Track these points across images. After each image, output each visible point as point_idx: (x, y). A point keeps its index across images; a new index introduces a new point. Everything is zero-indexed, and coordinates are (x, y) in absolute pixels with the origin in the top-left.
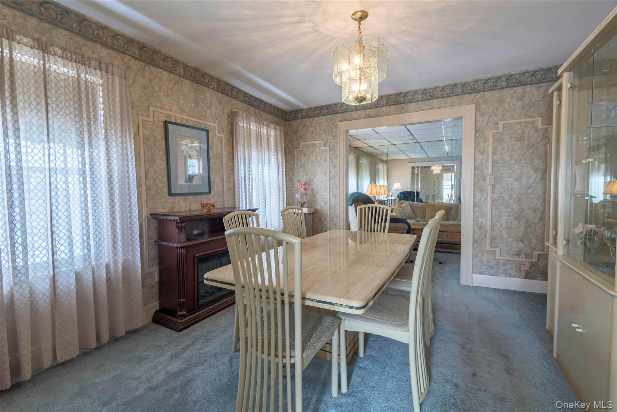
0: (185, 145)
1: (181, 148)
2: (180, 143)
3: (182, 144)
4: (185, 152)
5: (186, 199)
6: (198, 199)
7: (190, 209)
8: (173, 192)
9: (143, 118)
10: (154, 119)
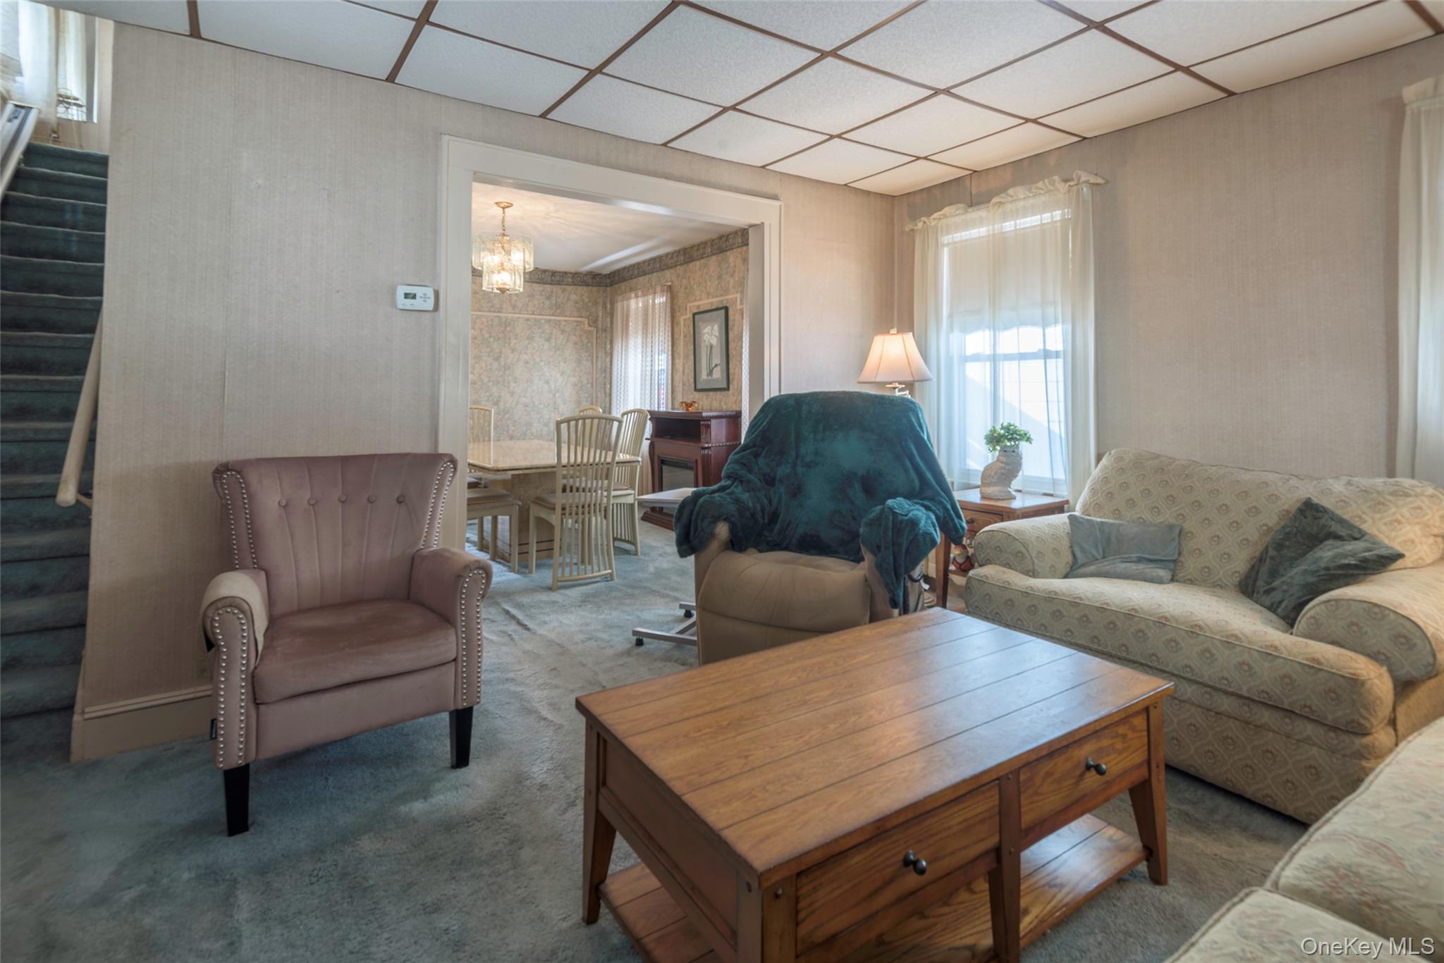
0: (707, 333)
1: (703, 337)
3: (704, 334)
4: (706, 340)
5: (706, 395)
6: (716, 396)
7: (705, 404)
8: (698, 387)
9: (684, 317)
10: (689, 315)
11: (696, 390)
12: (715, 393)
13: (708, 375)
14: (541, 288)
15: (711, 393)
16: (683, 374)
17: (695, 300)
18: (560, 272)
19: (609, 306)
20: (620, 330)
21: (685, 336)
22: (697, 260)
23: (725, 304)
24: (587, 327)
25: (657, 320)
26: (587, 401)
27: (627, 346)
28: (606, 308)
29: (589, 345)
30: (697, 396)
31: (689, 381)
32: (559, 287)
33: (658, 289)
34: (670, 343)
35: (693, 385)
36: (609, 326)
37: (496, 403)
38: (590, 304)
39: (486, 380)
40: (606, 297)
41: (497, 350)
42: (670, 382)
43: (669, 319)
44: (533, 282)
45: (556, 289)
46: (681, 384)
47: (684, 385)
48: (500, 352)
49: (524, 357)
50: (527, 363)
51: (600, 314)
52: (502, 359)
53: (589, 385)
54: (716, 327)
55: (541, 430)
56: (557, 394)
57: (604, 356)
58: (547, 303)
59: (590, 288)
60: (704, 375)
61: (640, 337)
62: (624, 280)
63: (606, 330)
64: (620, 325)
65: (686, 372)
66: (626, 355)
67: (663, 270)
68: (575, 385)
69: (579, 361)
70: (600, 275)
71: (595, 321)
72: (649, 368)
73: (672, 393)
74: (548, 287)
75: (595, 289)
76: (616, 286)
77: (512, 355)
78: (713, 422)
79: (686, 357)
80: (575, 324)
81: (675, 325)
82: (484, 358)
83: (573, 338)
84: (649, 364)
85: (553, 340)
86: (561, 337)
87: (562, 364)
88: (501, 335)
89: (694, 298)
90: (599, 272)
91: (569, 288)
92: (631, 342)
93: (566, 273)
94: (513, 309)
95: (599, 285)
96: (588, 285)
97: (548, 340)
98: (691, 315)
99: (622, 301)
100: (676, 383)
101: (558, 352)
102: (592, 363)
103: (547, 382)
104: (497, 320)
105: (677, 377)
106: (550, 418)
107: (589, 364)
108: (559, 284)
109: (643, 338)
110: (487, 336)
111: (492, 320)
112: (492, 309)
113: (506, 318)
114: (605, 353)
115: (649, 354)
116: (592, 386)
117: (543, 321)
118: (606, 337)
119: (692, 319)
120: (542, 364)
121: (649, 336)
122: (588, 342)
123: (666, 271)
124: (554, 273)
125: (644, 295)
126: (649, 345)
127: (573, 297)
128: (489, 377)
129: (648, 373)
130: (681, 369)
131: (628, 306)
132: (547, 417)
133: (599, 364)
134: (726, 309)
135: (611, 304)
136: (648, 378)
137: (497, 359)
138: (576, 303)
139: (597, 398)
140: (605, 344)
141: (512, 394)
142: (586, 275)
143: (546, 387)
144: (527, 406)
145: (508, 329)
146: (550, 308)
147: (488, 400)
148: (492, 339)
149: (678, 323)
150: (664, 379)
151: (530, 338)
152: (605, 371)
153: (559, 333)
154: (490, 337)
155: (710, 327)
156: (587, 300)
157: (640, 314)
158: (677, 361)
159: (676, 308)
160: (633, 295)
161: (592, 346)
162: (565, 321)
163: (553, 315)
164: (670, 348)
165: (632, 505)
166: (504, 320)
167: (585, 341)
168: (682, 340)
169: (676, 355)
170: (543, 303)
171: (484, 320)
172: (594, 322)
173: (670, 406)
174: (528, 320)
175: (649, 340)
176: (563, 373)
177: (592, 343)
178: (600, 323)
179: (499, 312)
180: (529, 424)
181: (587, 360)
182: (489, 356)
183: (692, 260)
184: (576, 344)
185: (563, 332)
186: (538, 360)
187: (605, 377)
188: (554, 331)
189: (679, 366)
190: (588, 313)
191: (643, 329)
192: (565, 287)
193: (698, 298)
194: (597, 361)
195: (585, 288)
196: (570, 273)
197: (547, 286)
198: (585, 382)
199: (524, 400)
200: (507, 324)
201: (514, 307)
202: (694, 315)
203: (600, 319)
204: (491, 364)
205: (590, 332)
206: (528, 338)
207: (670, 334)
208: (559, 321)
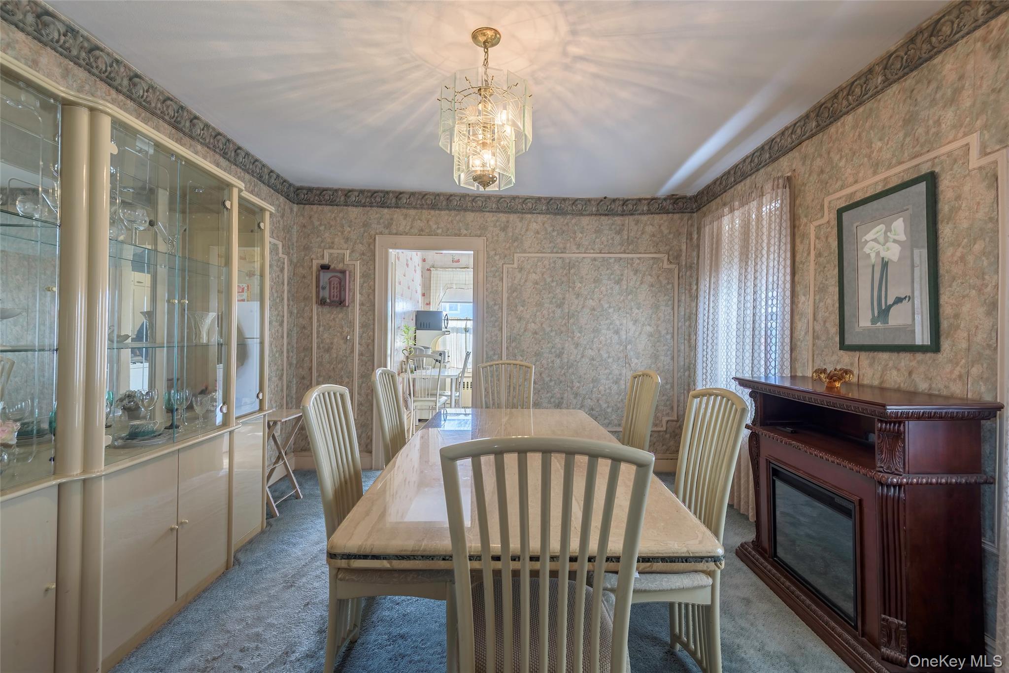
0: (872, 240)
1: (864, 250)
2: (863, 240)
3: (866, 242)
4: (873, 255)
5: (874, 358)
6: (903, 364)
7: (882, 382)
8: (848, 342)
9: (816, 223)
10: (829, 216)
11: (843, 346)
12: (894, 355)
13: (874, 321)
14: (610, 222)
15: (885, 356)
16: (815, 319)
17: (842, 188)
18: (633, 200)
19: (695, 236)
20: (707, 262)
21: (819, 255)
22: (847, 113)
23: (925, 169)
24: (666, 265)
25: (765, 238)
26: (666, 355)
27: (717, 283)
28: (691, 239)
29: (670, 286)
30: (846, 360)
31: (827, 331)
32: (631, 218)
33: (768, 187)
34: (788, 270)
35: (837, 339)
36: (695, 262)
37: (559, 356)
38: (671, 236)
39: (548, 329)
40: (692, 225)
41: (560, 296)
42: (788, 332)
43: (786, 232)
44: (601, 215)
45: (629, 220)
46: (810, 337)
47: (816, 337)
48: (564, 299)
49: (590, 303)
50: (594, 309)
51: (684, 247)
52: (566, 306)
53: (669, 337)
54: (899, 225)
55: (610, 388)
56: (629, 347)
57: (688, 299)
58: (618, 238)
59: (670, 215)
60: (865, 321)
61: (736, 267)
62: (715, 196)
63: (691, 267)
64: (707, 256)
65: (820, 316)
66: (716, 295)
67: (777, 158)
68: (651, 335)
69: (656, 307)
70: (684, 197)
71: (678, 257)
72: (749, 312)
73: (792, 350)
74: (618, 220)
75: (676, 216)
76: (704, 209)
77: (576, 302)
78: (911, 427)
79: (822, 290)
80: (651, 262)
81: (798, 241)
82: (546, 305)
83: (649, 279)
84: (750, 305)
85: (624, 282)
86: (635, 278)
87: (636, 311)
88: (565, 279)
89: (840, 183)
90: (681, 193)
91: (644, 218)
92: (723, 277)
93: (640, 200)
94: (578, 248)
95: (682, 211)
96: (667, 212)
97: (618, 282)
98: (834, 216)
99: (712, 222)
100: (800, 333)
101: (630, 297)
102: (673, 309)
103: (617, 332)
104: (560, 261)
105: (801, 326)
106: (620, 375)
107: (669, 310)
108: (632, 214)
109: (741, 267)
110: (549, 280)
111: (554, 262)
112: (555, 250)
113: (570, 258)
114: (691, 296)
115: (750, 290)
116: (673, 337)
117: (612, 261)
118: (691, 276)
119: (834, 223)
120: (611, 310)
121: (751, 263)
122: (668, 283)
123: (781, 159)
124: (625, 202)
125: (742, 205)
126: (751, 277)
127: (649, 229)
128: (550, 326)
129: (749, 319)
130: (810, 311)
131: (720, 228)
132: (617, 372)
133: (682, 309)
134: (932, 180)
135: (697, 233)
136: (749, 326)
137: (560, 306)
138: (654, 236)
139: (679, 351)
140: (690, 285)
141: (577, 345)
142: (665, 199)
143: (616, 337)
144: (593, 359)
145: (572, 271)
146: (621, 244)
147: (550, 352)
148: (554, 284)
149: (805, 236)
150: (778, 328)
151: (597, 281)
152: (690, 318)
153: (632, 273)
154: (553, 281)
155: (882, 227)
156: (666, 232)
157: (737, 234)
158: (802, 299)
159: (800, 211)
160: (726, 210)
161: (673, 287)
162: (639, 259)
163: (624, 252)
164: (788, 278)
165: (707, 610)
166: (568, 261)
167: (664, 282)
168: (812, 263)
169: (798, 288)
170: (613, 239)
171: (546, 262)
172: (675, 258)
173: (787, 373)
174: (595, 259)
175: (751, 269)
176: (636, 322)
177: (673, 284)
178: (683, 258)
179: (562, 253)
180: (595, 381)
181: (667, 305)
182: (551, 302)
183: (835, 117)
184: (652, 286)
185: (636, 272)
186: (606, 306)
187: (690, 326)
188: (626, 272)
189: (806, 304)
190: (668, 247)
191: (741, 254)
192: (640, 217)
193: (851, 180)
194: (679, 306)
195: (665, 216)
196: (645, 199)
197: (616, 218)
198: (664, 332)
199: (590, 353)
200: (571, 265)
201: (579, 246)
202: (840, 212)
203: (684, 254)
204: (553, 312)
205: (670, 270)
206: (595, 281)
207: (789, 254)
208: (632, 259)
